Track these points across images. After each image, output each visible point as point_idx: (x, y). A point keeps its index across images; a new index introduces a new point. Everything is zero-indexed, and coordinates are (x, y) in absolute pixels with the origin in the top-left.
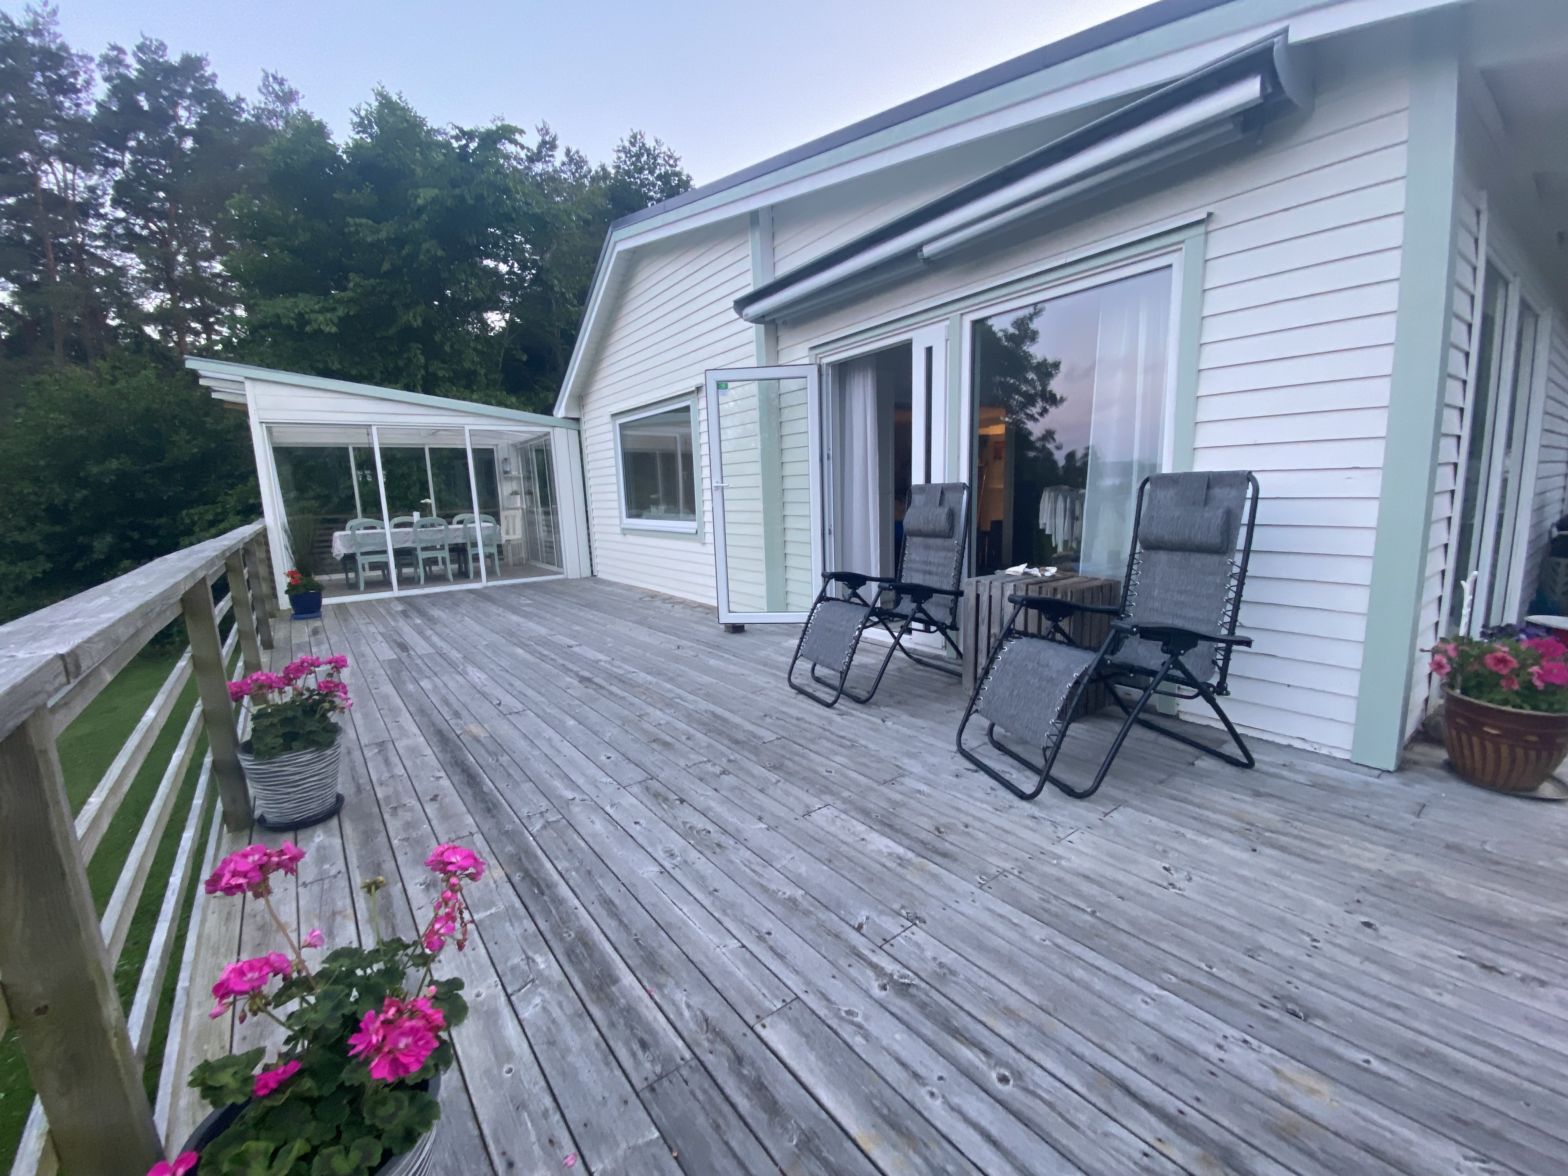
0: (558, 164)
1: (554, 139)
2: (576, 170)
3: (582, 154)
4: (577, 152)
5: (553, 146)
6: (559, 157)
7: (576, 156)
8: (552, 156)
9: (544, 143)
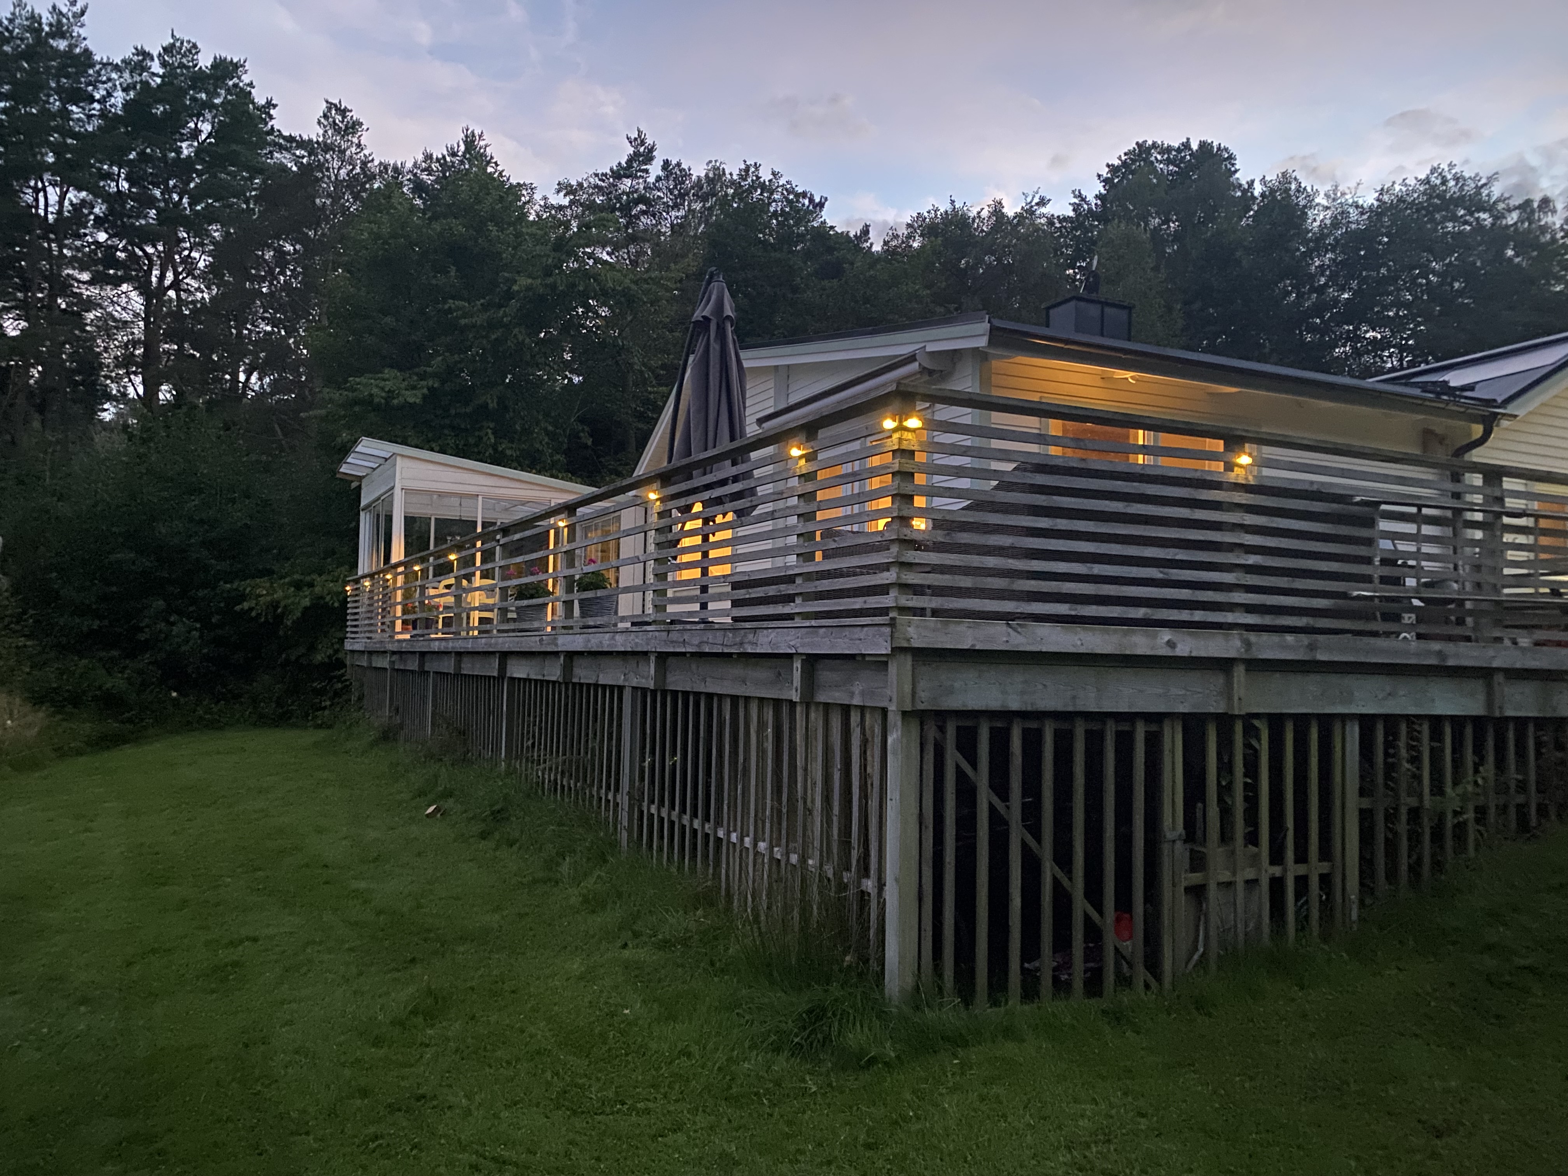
0: (651, 179)
1: (651, 150)
2: (675, 187)
3: (684, 166)
4: (679, 164)
5: (648, 157)
6: (655, 170)
7: (676, 170)
8: (647, 171)
9: (636, 154)
